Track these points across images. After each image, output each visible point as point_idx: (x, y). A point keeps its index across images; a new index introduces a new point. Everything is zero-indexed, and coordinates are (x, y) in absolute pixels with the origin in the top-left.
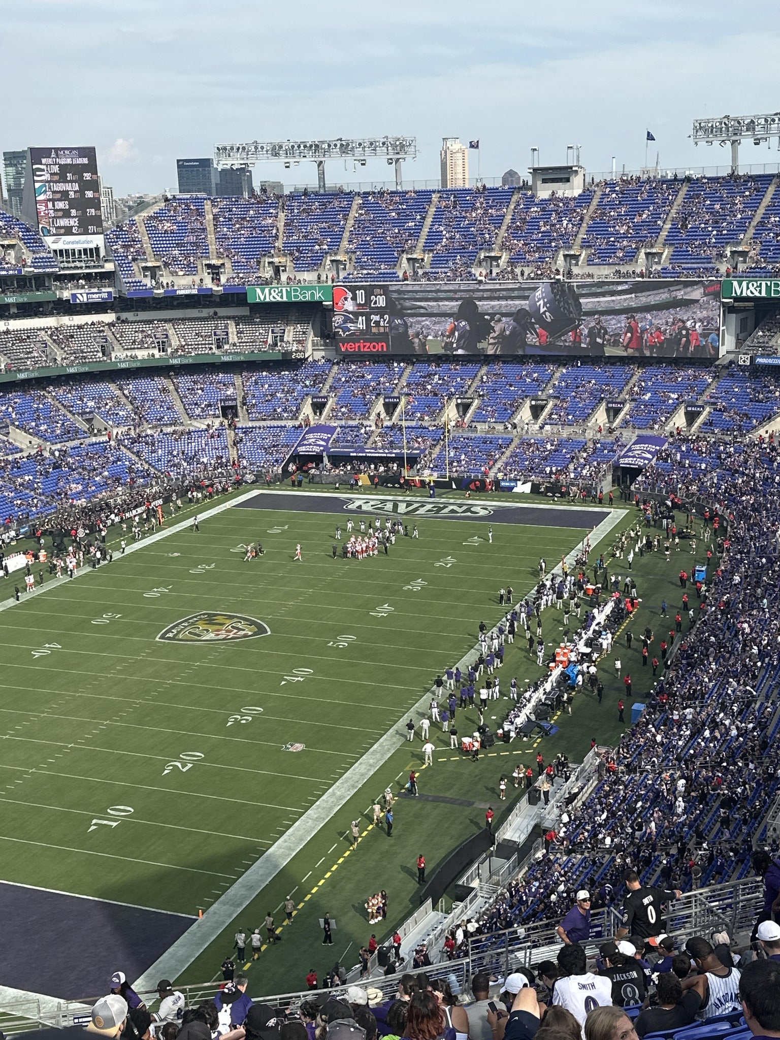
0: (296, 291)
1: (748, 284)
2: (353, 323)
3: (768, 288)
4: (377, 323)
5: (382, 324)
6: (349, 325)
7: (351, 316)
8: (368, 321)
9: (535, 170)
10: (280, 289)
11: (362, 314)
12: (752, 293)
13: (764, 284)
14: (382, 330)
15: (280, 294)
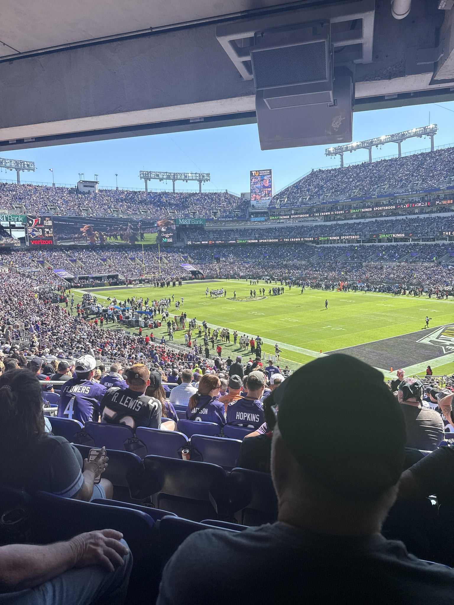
0: (10, 217)
1: (184, 220)
2: (37, 232)
3: (191, 221)
4: (48, 232)
5: (50, 232)
6: (35, 233)
7: (36, 229)
8: (43, 231)
9: (83, 181)
10: (2, 216)
11: (41, 228)
12: (185, 223)
13: (189, 220)
14: (50, 235)
15: (2, 218)
